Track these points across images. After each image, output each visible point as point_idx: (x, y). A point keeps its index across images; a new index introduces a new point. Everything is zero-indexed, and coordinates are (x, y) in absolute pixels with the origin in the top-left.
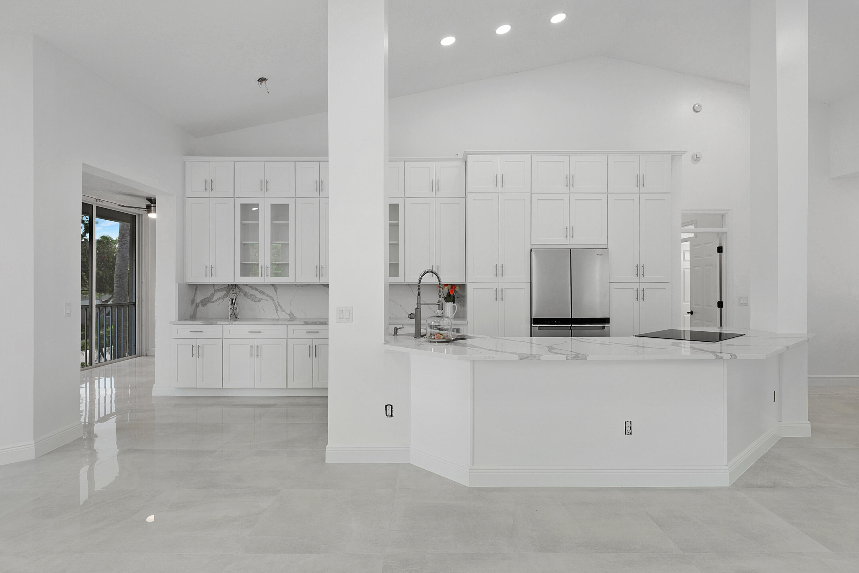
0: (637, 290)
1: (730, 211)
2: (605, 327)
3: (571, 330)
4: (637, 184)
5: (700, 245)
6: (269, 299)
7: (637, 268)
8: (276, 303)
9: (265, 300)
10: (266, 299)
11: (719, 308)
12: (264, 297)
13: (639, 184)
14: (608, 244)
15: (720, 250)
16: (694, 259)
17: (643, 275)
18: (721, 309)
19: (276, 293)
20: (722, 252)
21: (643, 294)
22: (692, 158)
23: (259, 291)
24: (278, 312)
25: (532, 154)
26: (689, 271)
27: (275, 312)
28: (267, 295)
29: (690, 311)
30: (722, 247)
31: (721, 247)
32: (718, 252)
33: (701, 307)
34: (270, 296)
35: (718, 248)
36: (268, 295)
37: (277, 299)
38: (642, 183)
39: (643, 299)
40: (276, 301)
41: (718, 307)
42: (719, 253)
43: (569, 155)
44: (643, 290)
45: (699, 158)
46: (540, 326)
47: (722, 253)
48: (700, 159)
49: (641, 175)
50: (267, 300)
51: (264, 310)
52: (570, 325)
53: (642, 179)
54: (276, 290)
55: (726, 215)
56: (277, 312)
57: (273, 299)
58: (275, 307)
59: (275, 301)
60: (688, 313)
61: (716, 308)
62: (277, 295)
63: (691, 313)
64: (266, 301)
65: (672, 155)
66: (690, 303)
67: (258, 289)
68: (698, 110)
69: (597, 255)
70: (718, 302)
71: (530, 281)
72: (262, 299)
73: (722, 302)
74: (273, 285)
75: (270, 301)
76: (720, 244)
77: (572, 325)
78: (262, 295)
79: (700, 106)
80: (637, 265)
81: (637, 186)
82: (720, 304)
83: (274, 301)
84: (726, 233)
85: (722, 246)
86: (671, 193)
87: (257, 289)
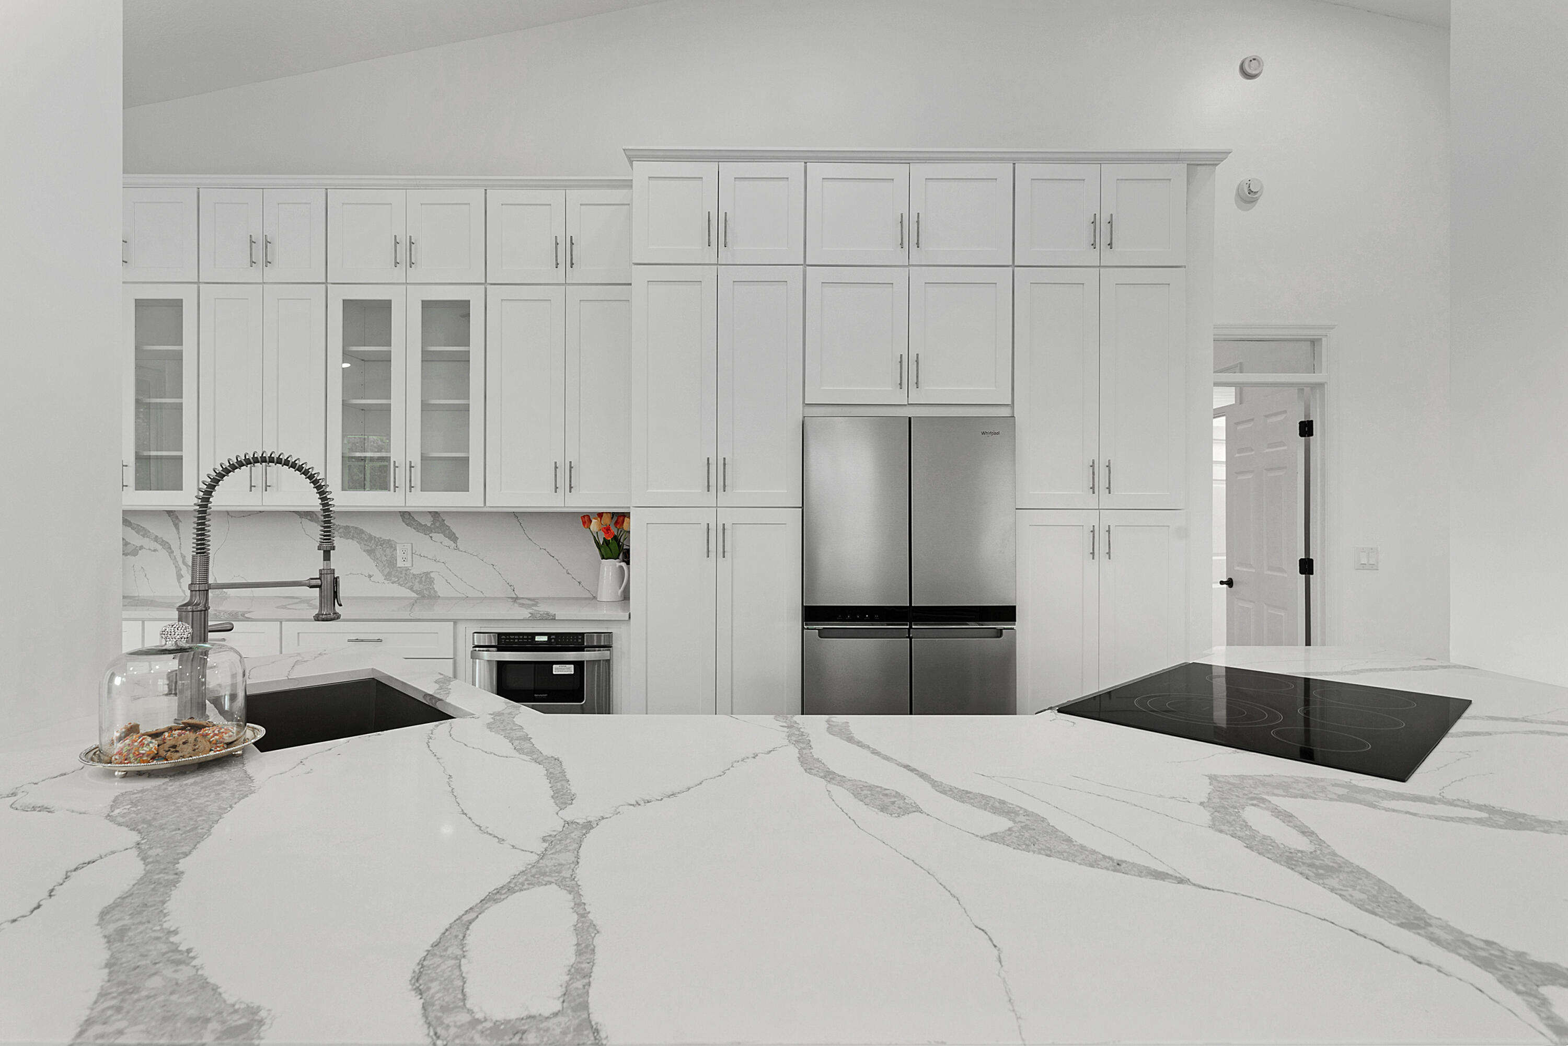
0: (1093, 531)
1: (1333, 328)
2: (1004, 631)
3: (911, 639)
4: (1092, 242)
5: (1253, 420)
6: (159, 547)
7: (1093, 469)
8: (178, 559)
9: (150, 549)
10: (153, 549)
11: (1304, 575)
12: (147, 543)
13: (1098, 240)
14: (1012, 405)
15: (1306, 429)
16: (1237, 455)
17: (1109, 488)
18: (1309, 577)
19: (178, 533)
20: (1312, 435)
21: (1109, 541)
22: (1239, 195)
23: (135, 526)
24: (181, 580)
25: (807, 158)
26: (1225, 486)
27: (176, 580)
28: (154, 537)
29: (1225, 580)
30: (1312, 421)
31: (1308, 421)
32: (1302, 434)
33: (1254, 571)
34: (163, 541)
35: (1302, 424)
36: (157, 536)
37: (180, 548)
38: (1105, 240)
39: (1109, 553)
40: (177, 553)
41: (1301, 573)
42: (1303, 438)
43: (909, 163)
44: (1109, 531)
45: (1256, 193)
46: (824, 628)
47: (1311, 437)
48: (1256, 196)
49: (1105, 218)
50: (155, 550)
51: (147, 576)
52: (907, 625)
53: (1105, 228)
54: (177, 526)
55: (1324, 339)
56: (179, 582)
57: (170, 548)
58: (176, 567)
59: (175, 554)
60: (1222, 583)
61: (1297, 575)
62: (180, 538)
63: (1230, 583)
64: (153, 553)
65: (1188, 164)
66: (1225, 558)
67: (132, 522)
68: (1254, 72)
69: (983, 433)
70: (1301, 560)
71: (801, 506)
72: (141, 547)
73: (1312, 560)
74: (170, 513)
75: (163, 553)
76: (1307, 414)
77: (913, 627)
78: (141, 537)
79: (1258, 61)
80: (1093, 463)
81: (1092, 247)
82: (1306, 566)
83: (173, 552)
84: (1321, 385)
85: (1311, 419)
86: (1185, 267)
87: (130, 522)
